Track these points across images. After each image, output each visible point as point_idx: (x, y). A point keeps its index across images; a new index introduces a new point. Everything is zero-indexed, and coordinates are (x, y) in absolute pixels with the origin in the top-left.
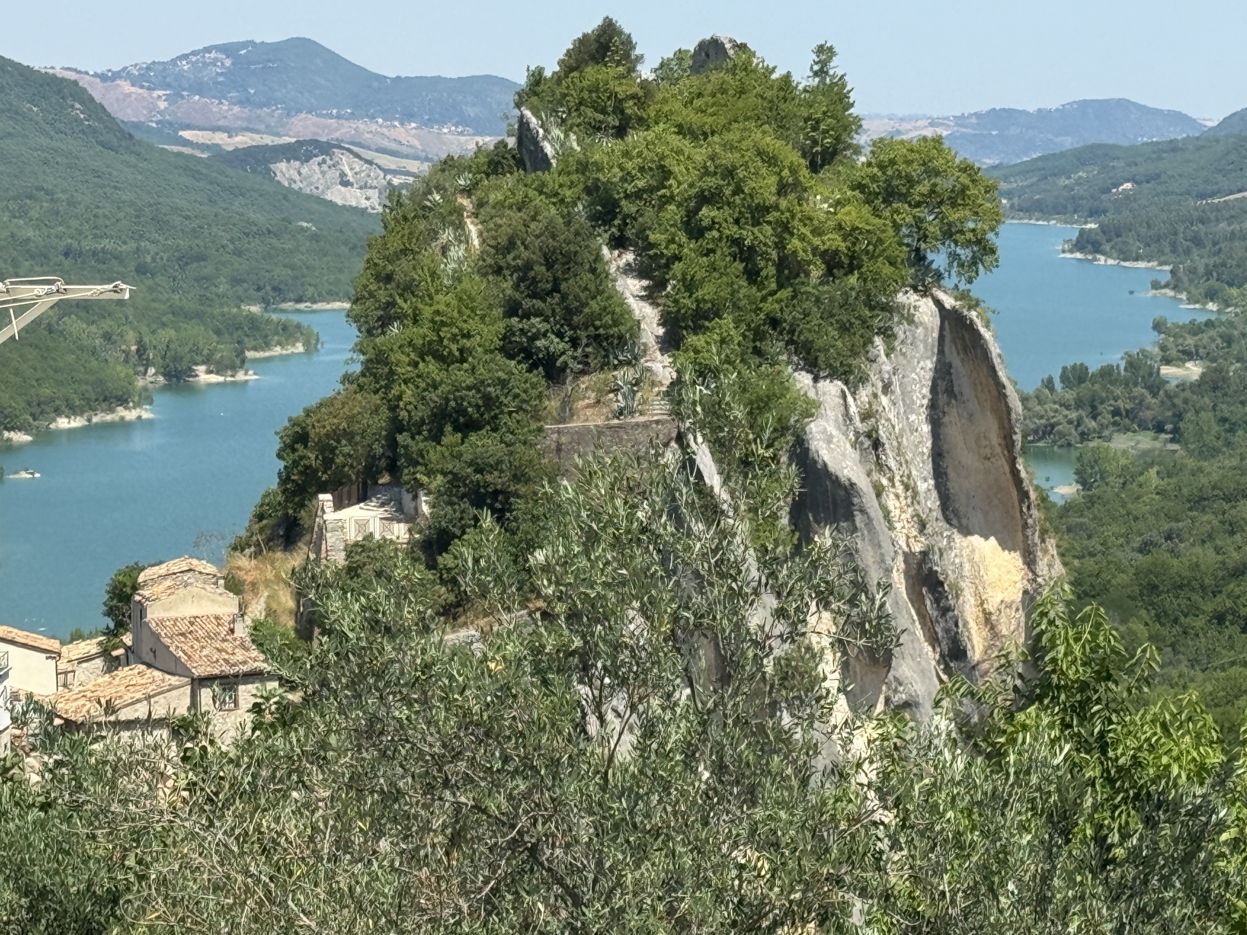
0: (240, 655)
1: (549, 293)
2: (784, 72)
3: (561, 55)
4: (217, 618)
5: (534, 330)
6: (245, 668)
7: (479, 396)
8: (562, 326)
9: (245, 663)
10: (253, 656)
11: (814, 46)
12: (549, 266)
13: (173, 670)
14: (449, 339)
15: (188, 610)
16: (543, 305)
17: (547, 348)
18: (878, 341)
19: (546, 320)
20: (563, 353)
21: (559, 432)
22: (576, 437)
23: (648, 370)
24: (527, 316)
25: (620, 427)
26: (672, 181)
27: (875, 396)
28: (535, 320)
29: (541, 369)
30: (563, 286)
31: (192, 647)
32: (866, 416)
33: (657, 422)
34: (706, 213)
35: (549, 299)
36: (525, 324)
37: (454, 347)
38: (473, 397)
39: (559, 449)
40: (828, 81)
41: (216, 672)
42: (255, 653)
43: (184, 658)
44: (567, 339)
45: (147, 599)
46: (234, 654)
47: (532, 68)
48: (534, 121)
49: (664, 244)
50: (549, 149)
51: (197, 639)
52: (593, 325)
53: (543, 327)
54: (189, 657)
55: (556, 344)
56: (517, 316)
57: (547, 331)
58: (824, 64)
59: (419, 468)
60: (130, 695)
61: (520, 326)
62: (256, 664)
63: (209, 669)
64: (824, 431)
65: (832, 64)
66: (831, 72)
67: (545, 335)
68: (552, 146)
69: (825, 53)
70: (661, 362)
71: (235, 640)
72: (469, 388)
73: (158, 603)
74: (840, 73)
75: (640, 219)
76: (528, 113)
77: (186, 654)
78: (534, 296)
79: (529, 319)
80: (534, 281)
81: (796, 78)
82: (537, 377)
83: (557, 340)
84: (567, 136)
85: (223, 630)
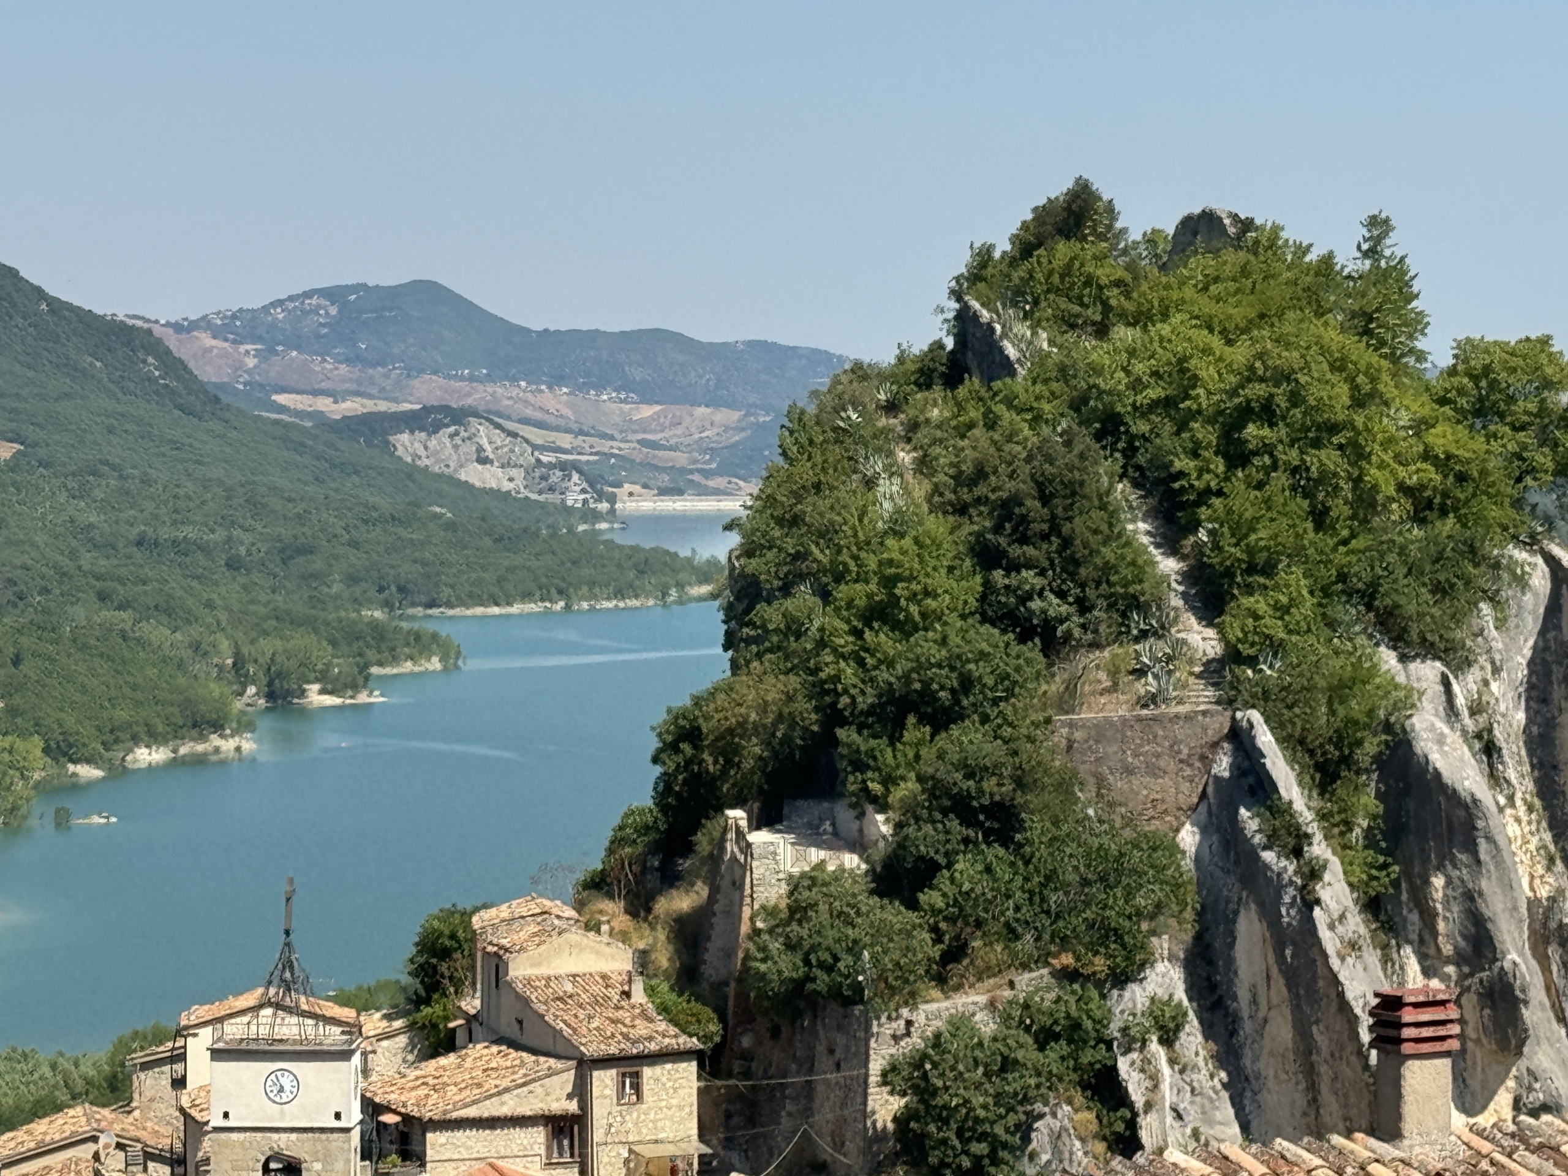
0: (642, 1029)
1: (1045, 537)
2: (1324, 251)
3: (1014, 228)
4: (604, 977)
5: (1027, 587)
6: (653, 1047)
7: (954, 675)
8: (1064, 581)
9: (650, 1039)
10: (660, 1029)
11: (1364, 217)
12: (1045, 499)
13: (551, 1048)
14: (907, 599)
15: (564, 965)
16: (1036, 553)
17: (1044, 612)
18: (1485, 608)
19: (1042, 573)
20: (1067, 619)
21: (1071, 725)
22: (1093, 733)
23: (1184, 642)
24: (1013, 567)
25: (1154, 719)
26: (1201, 391)
27: (1486, 683)
28: (1024, 573)
29: (1037, 640)
30: (1066, 529)
31: (576, 1016)
32: (1475, 710)
33: (1204, 713)
34: (1252, 431)
35: (1045, 546)
36: (1013, 580)
37: (914, 609)
38: (947, 677)
39: (1070, 748)
40: (1383, 264)
41: (613, 1050)
42: (662, 1026)
43: (567, 1032)
44: (1071, 599)
45: (506, 950)
46: (633, 1026)
47: (977, 245)
48: (985, 315)
49: (1194, 475)
50: (1011, 352)
51: (581, 1006)
52: (1108, 582)
53: (1038, 582)
54: (574, 1030)
55: (1055, 607)
56: (1001, 567)
57: (1042, 589)
58: (1378, 240)
59: (870, 774)
60: (493, 1082)
61: (1007, 581)
62: (667, 1041)
63: (603, 1047)
64: (1432, 728)
65: (1388, 242)
66: (1387, 253)
67: (1041, 594)
68: (1014, 345)
69: (1379, 226)
70: (1200, 633)
71: (633, 1007)
72: (940, 666)
73: (523, 955)
74: (1399, 254)
75: (1158, 441)
76: (975, 305)
77: (569, 1026)
78: (1024, 540)
79: (1019, 572)
80: (1024, 519)
81: (1340, 260)
82: (1032, 651)
83: (1056, 601)
84: (1034, 334)
85: (614, 995)
